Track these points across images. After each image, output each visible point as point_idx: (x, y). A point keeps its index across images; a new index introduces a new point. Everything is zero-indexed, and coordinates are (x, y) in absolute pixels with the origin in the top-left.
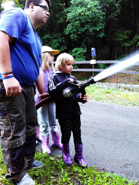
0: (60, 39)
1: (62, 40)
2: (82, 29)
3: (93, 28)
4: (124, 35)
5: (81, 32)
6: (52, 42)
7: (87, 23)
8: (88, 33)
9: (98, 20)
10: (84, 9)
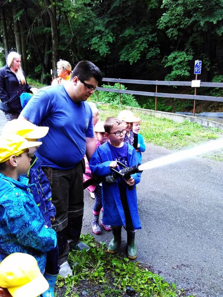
0: (150, 36)
1: (153, 37)
3: (207, 20)
5: (185, 25)
7: (196, 10)
8: (198, 28)
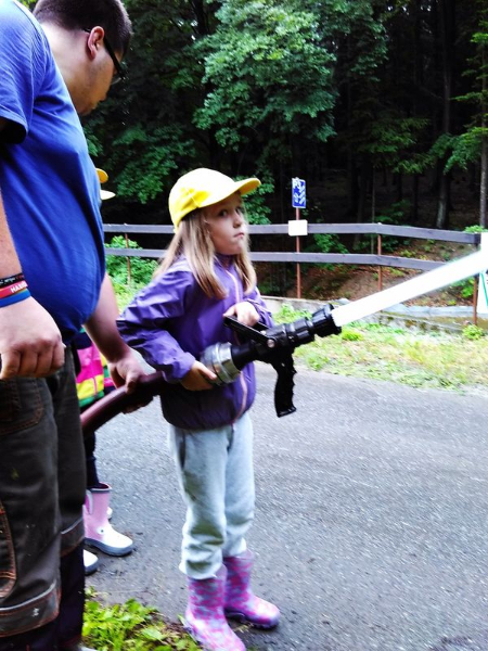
0: (180, 146)
2: (256, 109)
3: (298, 109)
4: (401, 132)
5: (254, 120)
6: (150, 154)
7: (275, 88)
8: (279, 127)
9: (311, 82)
10: (263, 40)
